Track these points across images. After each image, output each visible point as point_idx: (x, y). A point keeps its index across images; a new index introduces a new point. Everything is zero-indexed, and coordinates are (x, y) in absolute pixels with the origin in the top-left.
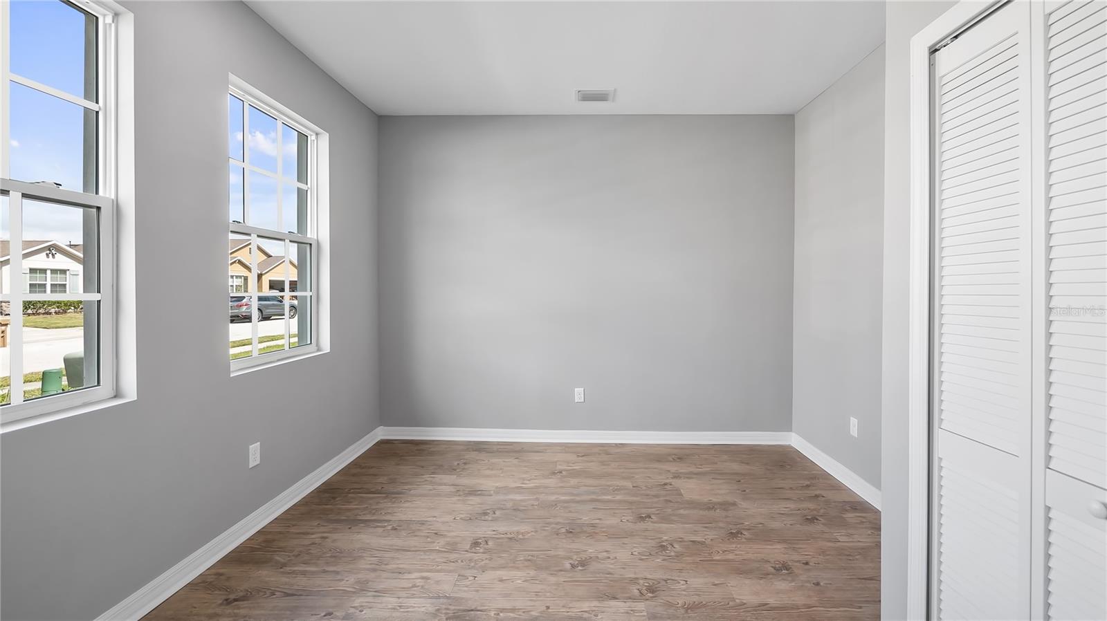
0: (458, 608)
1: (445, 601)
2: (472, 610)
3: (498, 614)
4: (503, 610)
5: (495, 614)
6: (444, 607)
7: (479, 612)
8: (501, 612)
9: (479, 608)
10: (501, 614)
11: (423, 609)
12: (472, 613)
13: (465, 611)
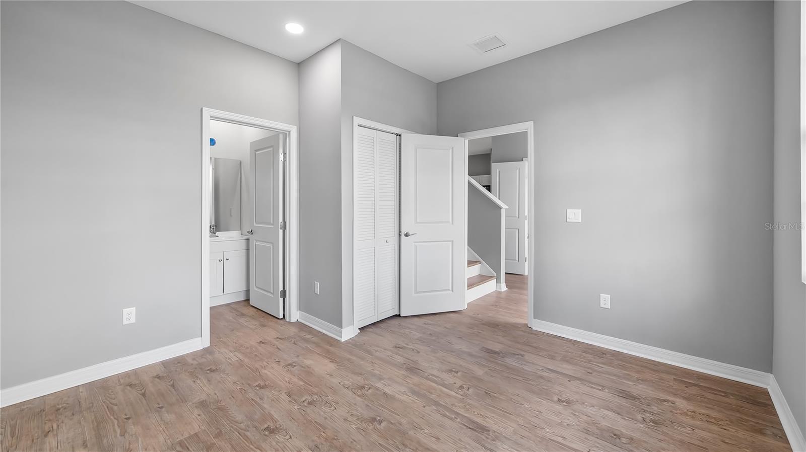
0: (480, 435)
1: (487, 445)
2: (470, 428)
3: (455, 418)
4: (451, 419)
5: (457, 419)
6: (489, 441)
7: (466, 425)
8: (452, 418)
9: (465, 427)
10: (453, 417)
11: (505, 447)
12: (471, 427)
13: (475, 431)
